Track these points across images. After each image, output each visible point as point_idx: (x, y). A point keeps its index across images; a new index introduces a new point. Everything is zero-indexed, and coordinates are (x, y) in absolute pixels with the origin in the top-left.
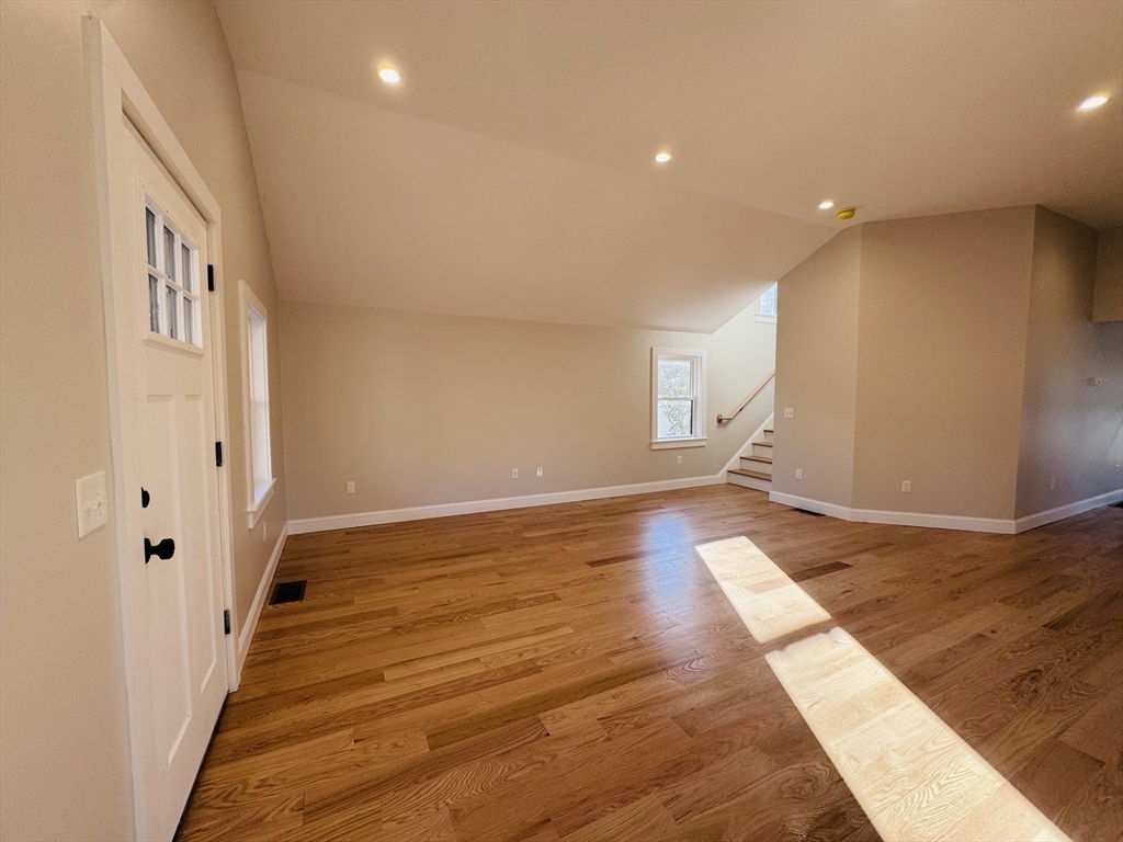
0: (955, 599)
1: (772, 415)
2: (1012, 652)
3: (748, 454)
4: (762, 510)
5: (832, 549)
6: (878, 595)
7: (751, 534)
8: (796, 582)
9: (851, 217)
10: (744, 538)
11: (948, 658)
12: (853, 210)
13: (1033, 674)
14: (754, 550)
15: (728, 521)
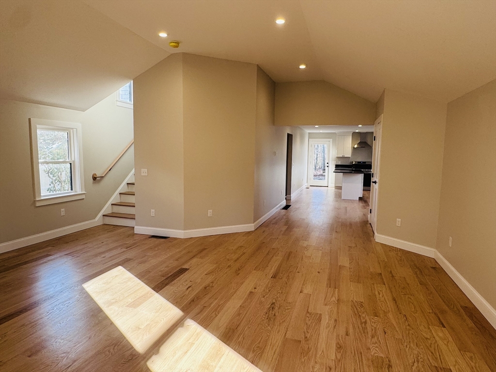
0: (238, 274)
1: (134, 170)
2: (264, 297)
3: (117, 201)
4: (130, 241)
5: (177, 260)
6: (204, 285)
7: (123, 263)
8: (157, 292)
9: (177, 47)
10: (120, 267)
11: (241, 312)
12: (178, 43)
13: (272, 306)
14: (129, 275)
15: (108, 255)
